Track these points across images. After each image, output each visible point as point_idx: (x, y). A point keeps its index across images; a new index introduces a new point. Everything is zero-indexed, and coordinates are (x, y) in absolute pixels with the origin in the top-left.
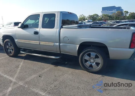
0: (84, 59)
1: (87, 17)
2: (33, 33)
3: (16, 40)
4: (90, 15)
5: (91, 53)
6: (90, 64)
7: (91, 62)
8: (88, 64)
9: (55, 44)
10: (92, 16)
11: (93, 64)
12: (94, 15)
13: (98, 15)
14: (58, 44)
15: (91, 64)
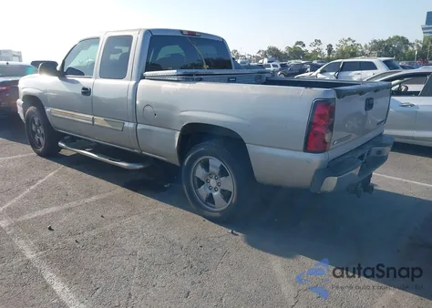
0: (194, 177)
1: (366, 46)
2: (80, 92)
3: (48, 110)
4: (375, 41)
5: (210, 161)
6: (209, 192)
7: (210, 188)
8: (203, 192)
9: (126, 124)
10: (383, 42)
11: (215, 194)
12: (390, 40)
13: (404, 41)
14: (131, 125)
15: (211, 195)
